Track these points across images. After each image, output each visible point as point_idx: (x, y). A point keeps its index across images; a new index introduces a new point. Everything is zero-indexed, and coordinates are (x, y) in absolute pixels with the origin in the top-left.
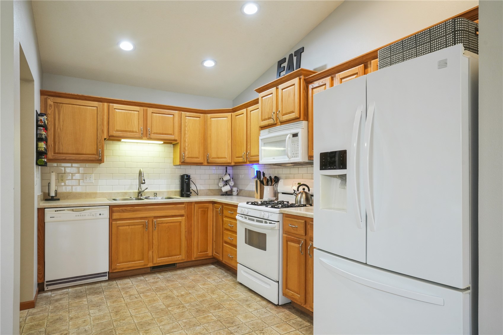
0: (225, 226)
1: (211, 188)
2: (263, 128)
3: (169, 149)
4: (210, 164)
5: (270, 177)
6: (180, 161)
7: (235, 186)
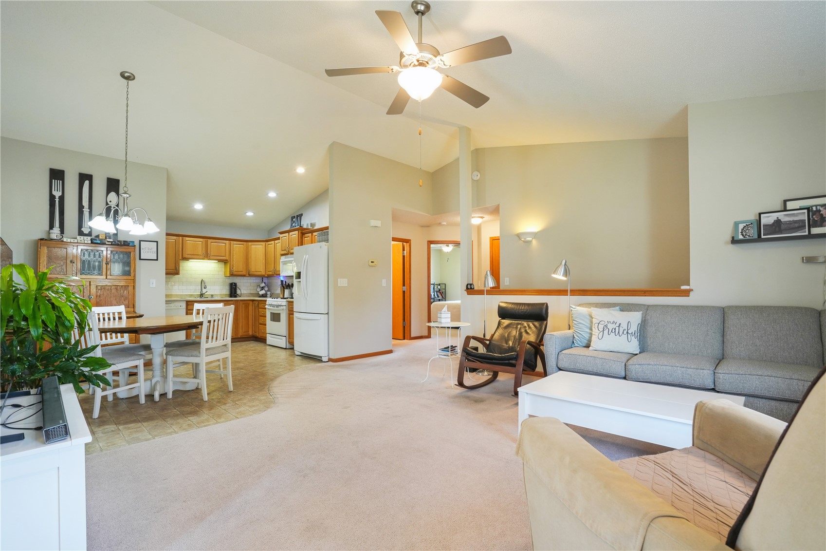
0: (260, 314)
1: (252, 292)
2: (282, 255)
3: (222, 265)
4: (250, 275)
5: (288, 284)
6: (230, 274)
7: (268, 291)
